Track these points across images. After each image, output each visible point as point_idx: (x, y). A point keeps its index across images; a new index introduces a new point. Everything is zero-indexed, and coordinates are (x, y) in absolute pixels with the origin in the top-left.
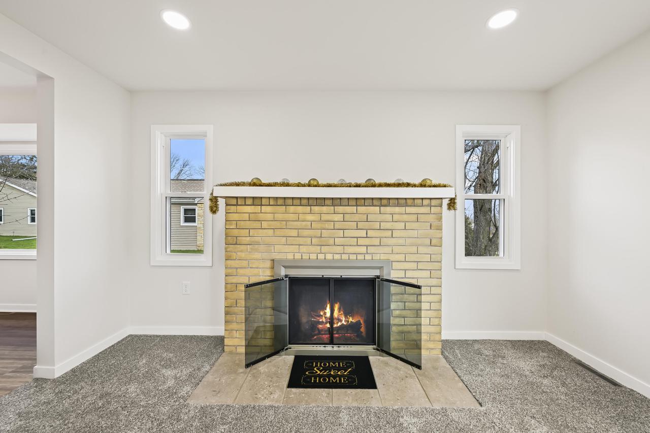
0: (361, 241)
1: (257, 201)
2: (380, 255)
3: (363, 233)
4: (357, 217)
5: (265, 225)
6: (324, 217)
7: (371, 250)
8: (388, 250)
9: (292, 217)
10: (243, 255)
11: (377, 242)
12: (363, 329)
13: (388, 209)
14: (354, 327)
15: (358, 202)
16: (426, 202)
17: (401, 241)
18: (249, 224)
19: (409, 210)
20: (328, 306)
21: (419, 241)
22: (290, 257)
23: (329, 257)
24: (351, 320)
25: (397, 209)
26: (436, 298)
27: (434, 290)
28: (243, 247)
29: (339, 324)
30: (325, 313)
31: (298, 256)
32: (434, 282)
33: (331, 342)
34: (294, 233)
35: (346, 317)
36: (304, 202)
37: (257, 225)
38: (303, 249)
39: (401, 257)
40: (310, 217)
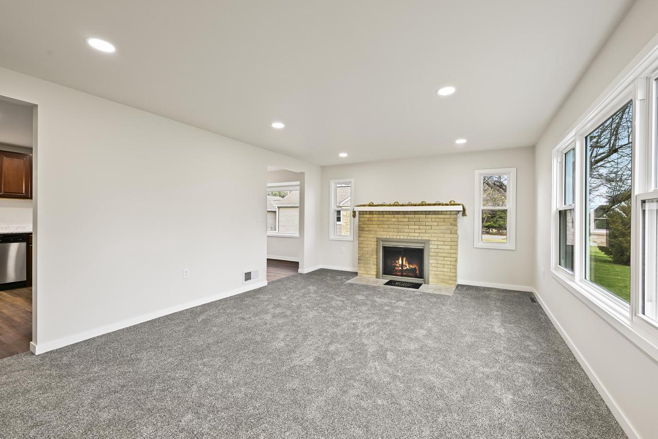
0: (416, 231)
1: (371, 213)
2: (425, 237)
3: (417, 227)
4: (414, 220)
5: (374, 223)
6: (400, 220)
7: (421, 235)
8: (429, 235)
9: (385, 219)
10: (365, 235)
11: (424, 231)
12: (417, 272)
13: (430, 216)
14: (414, 270)
15: (415, 213)
16: (448, 213)
17: (436, 231)
18: (368, 222)
19: (440, 216)
20: (400, 258)
21: (445, 231)
22: (385, 237)
23: (402, 237)
24: (411, 266)
25: (434, 216)
26: (454, 259)
27: (452, 255)
28: (365, 232)
29: (406, 268)
30: (399, 262)
31: (388, 237)
32: (453, 251)
33: (402, 275)
34: (386, 226)
35: (409, 265)
36: (391, 213)
37: (371, 223)
38: (390, 233)
39: (436, 239)
40: (394, 220)
